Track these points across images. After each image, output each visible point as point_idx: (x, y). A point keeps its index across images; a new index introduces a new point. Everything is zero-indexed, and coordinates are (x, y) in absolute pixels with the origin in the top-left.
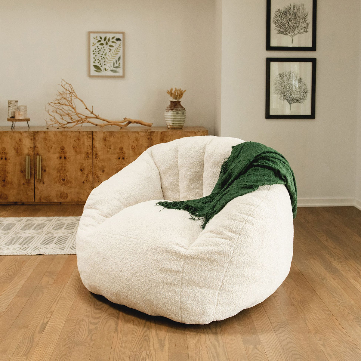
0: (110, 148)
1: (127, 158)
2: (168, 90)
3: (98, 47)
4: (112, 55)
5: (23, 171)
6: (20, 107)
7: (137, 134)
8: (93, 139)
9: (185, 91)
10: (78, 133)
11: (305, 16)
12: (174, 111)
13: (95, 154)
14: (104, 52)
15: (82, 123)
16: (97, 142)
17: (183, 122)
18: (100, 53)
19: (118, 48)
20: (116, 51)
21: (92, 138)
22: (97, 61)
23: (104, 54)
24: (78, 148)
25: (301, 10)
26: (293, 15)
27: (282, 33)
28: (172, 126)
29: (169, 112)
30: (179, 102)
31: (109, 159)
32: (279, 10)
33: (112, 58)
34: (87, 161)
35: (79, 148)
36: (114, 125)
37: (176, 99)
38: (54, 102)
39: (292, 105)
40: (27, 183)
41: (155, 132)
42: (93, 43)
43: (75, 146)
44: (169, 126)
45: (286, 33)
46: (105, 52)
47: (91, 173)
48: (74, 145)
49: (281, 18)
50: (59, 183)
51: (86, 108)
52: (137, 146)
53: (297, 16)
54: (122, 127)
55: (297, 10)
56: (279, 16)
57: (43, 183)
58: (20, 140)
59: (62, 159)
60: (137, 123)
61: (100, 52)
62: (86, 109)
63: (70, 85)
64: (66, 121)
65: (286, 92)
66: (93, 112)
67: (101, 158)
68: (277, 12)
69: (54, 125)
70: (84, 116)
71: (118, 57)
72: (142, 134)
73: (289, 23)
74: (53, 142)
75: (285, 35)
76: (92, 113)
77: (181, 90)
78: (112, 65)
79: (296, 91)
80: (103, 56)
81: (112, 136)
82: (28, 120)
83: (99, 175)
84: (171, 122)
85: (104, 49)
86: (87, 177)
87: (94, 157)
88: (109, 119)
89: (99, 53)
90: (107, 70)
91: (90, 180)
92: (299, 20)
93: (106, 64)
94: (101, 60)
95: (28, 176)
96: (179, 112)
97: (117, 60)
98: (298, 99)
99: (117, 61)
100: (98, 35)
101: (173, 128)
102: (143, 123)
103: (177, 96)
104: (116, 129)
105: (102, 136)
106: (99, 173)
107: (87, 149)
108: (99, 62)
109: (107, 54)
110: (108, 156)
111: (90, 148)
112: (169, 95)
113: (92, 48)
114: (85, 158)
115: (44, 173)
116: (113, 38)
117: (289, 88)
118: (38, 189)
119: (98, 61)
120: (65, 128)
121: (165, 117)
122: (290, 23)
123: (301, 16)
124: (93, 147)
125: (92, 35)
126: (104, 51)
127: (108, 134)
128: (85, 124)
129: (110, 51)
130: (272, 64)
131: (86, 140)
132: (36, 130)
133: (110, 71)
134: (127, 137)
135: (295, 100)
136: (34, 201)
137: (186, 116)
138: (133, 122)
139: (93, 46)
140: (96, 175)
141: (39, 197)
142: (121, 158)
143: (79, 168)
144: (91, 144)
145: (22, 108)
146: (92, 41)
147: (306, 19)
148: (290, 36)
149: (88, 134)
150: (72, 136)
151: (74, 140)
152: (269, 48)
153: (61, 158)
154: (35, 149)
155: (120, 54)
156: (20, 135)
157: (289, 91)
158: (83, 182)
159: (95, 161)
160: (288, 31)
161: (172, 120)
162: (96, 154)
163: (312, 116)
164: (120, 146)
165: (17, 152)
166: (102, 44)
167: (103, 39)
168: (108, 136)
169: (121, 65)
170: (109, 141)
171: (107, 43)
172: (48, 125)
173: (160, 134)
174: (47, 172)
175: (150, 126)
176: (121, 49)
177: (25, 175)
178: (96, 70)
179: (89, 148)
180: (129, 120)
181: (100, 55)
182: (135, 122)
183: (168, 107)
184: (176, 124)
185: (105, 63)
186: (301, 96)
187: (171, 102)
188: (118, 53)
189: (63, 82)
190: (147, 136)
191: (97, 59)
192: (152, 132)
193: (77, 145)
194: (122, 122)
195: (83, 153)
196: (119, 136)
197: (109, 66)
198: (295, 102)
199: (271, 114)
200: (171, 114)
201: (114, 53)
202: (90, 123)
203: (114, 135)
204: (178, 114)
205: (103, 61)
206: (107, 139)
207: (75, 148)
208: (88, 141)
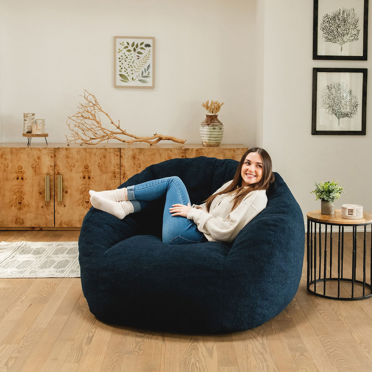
0: (140, 167)
2: (203, 103)
3: (124, 54)
4: (141, 63)
5: (42, 193)
6: (37, 121)
7: (170, 152)
8: (121, 156)
9: (223, 104)
10: (104, 150)
11: (356, 22)
12: (210, 126)
13: (122, 174)
14: (131, 59)
15: (108, 139)
16: (125, 160)
17: (220, 139)
19: (147, 55)
20: (145, 59)
21: (119, 156)
22: (124, 70)
23: (131, 61)
24: (104, 166)
25: (351, 16)
26: (342, 20)
27: (330, 40)
28: (208, 142)
29: (205, 127)
30: (216, 116)
32: (327, 15)
33: (141, 67)
34: (113, 181)
37: (212, 113)
38: (76, 115)
39: (340, 119)
40: (46, 205)
41: (190, 150)
42: (119, 50)
43: (100, 165)
44: (204, 143)
45: (335, 41)
46: (133, 59)
49: (329, 24)
50: (82, 205)
51: (112, 123)
53: (346, 22)
54: (152, 143)
55: (347, 15)
56: (327, 21)
57: (65, 206)
58: (39, 158)
59: (86, 178)
60: (168, 139)
61: (127, 59)
63: (93, 96)
64: (89, 136)
65: (334, 106)
68: (325, 18)
69: (77, 141)
70: (109, 131)
71: (147, 65)
72: (176, 151)
73: (337, 30)
74: (76, 160)
75: (333, 42)
76: (118, 128)
77: (218, 103)
78: (140, 75)
79: (345, 104)
80: (131, 64)
81: (142, 154)
82: (46, 136)
84: (207, 138)
85: (132, 56)
87: (122, 177)
88: (138, 135)
89: (126, 61)
90: (135, 79)
92: (349, 26)
94: (128, 68)
95: (47, 198)
96: (216, 127)
98: (347, 114)
99: (146, 70)
100: (125, 41)
101: (210, 145)
102: (175, 140)
103: (214, 109)
104: (146, 145)
105: (131, 153)
108: (126, 70)
109: (135, 62)
111: (118, 167)
112: (205, 109)
113: (118, 55)
114: (111, 178)
115: (65, 195)
116: (142, 44)
117: (337, 101)
118: (59, 213)
119: (125, 70)
120: (89, 144)
121: (200, 133)
122: (339, 29)
123: (351, 22)
124: (121, 166)
125: (119, 41)
127: (138, 151)
128: (111, 141)
129: (138, 59)
130: (319, 74)
131: (113, 158)
132: (57, 147)
133: (138, 81)
134: (158, 155)
135: (344, 114)
136: (53, 226)
137: (224, 132)
139: (119, 52)
141: (59, 221)
144: (119, 163)
145: (39, 122)
146: (118, 47)
147: (357, 26)
148: (339, 43)
149: (115, 151)
150: (97, 153)
151: (99, 158)
152: (316, 57)
153: (84, 178)
154: (56, 168)
155: (150, 62)
156: (39, 152)
157: (337, 104)
159: (123, 182)
160: (336, 39)
161: (208, 136)
162: (124, 174)
163: (363, 132)
165: (35, 171)
166: (129, 51)
167: (131, 44)
168: (137, 154)
169: (151, 75)
170: (138, 160)
171: (135, 50)
172: (68, 141)
173: (196, 152)
174: (68, 194)
175: (183, 143)
176: (151, 56)
177: (44, 197)
178: (122, 79)
179: (116, 166)
180: (160, 136)
181: (127, 63)
182: (166, 138)
183: (204, 122)
184: (213, 140)
185: (133, 72)
186: (351, 110)
187: (207, 116)
188: (147, 61)
189: (86, 92)
190: (181, 154)
191: (124, 67)
192: (186, 149)
193: (103, 164)
194: (152, 138)
195: (109, 173)
196: (150, 153)
197: (137, 75)
198: (344, 117)
199: (318, 129)
200: (207, 130)
201: (143, 61)
202: (116, 139)
203: (144, 153)
204: (214, 130)
205: (131, 70)
206: (136, 157)
207: (100, 167)
208: (115, 159)
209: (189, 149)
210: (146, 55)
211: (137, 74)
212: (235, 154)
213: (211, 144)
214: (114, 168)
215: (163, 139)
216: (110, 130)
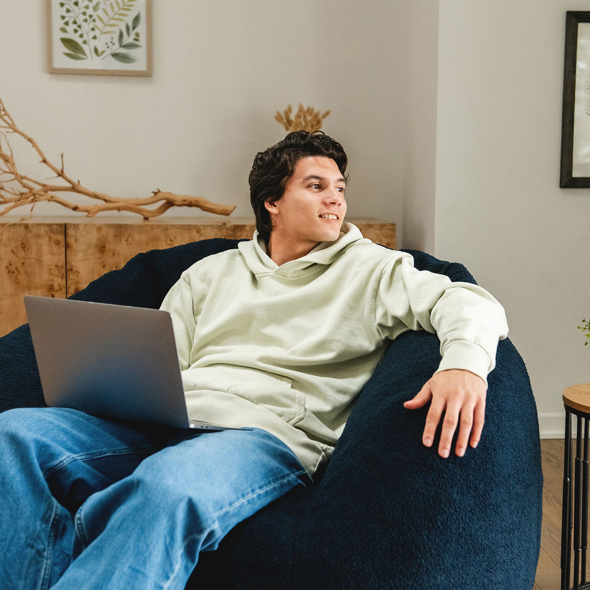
2: (278, 113)
4: (116, 9)
7: (194, 234)
8: (67, 246)
9: (327, 113)
10: (23, 229)
16: (80, 256)
18: (80, 4)
21: (63, 244)
22: (71, 28)
23: (91, 5)
24: (22, 270)
33: (116, 19)
35: (26, 272)
41: (247, 228)
43: (13, 268)
46: (95, 1)
48: (11, 265)
51: (44, 161)
54: (147, 215)
60: (190, 205)
62: (43, 164)
66: (62, 172)
70: (36, 183)
71: (132, 16)
72: (211, 233)
76: (59, 175)
77: (315, 111)
78: (116, 40)
80: (90, 12)
81: (124, 240)
88: (111, 194)
89: (76, 4)
90: (103, 52)
93: (98, 37)
94: (84, 25)
97: (131, 27)
99: (131, 29)
102: (207, 206)
104: (132, 218)
105: (93, 237)
107: (51, 274)
108: (78, 29)
109: (101, 6)
111: (59, 272)
119: (75, 26)
124: (67, 270)
127: (111, 232)
128: (43, 206)
130: (583, 28)
131: (46, 249)
133: (110, 57)
134: (166, 241)
138: (180, 203)
144: (62, 262)
149: (52, 232)
151: (9, 249)
155: (139, 7)
162: (77, 290)
168: (111, 239)
169: (143, 41)
170: (114, 254)
175: (226, 213)
178: (68, 51)
179: (55, 271)
180: (167, 196)
181: (80, 9)
182: (184, 203)
185: (97, 33)
188: (131, 6)
191: (72, 20)
192: (238, 226)
193: (19, 265)
194: (147, 202)
195: (37, 288)
196: (144, 237)
197: (106, 41)
199: (576, 174)
201: (121, 6)
202: (56, 201)
203: (129, 236)
205: (90, 28)
206: (108, 246)
207: (13, 272)
208: (53, 254)
209: (243, 227)
211: (107, 38)
214: (52, 277)
215: (177, 203)
216: (39, 181)
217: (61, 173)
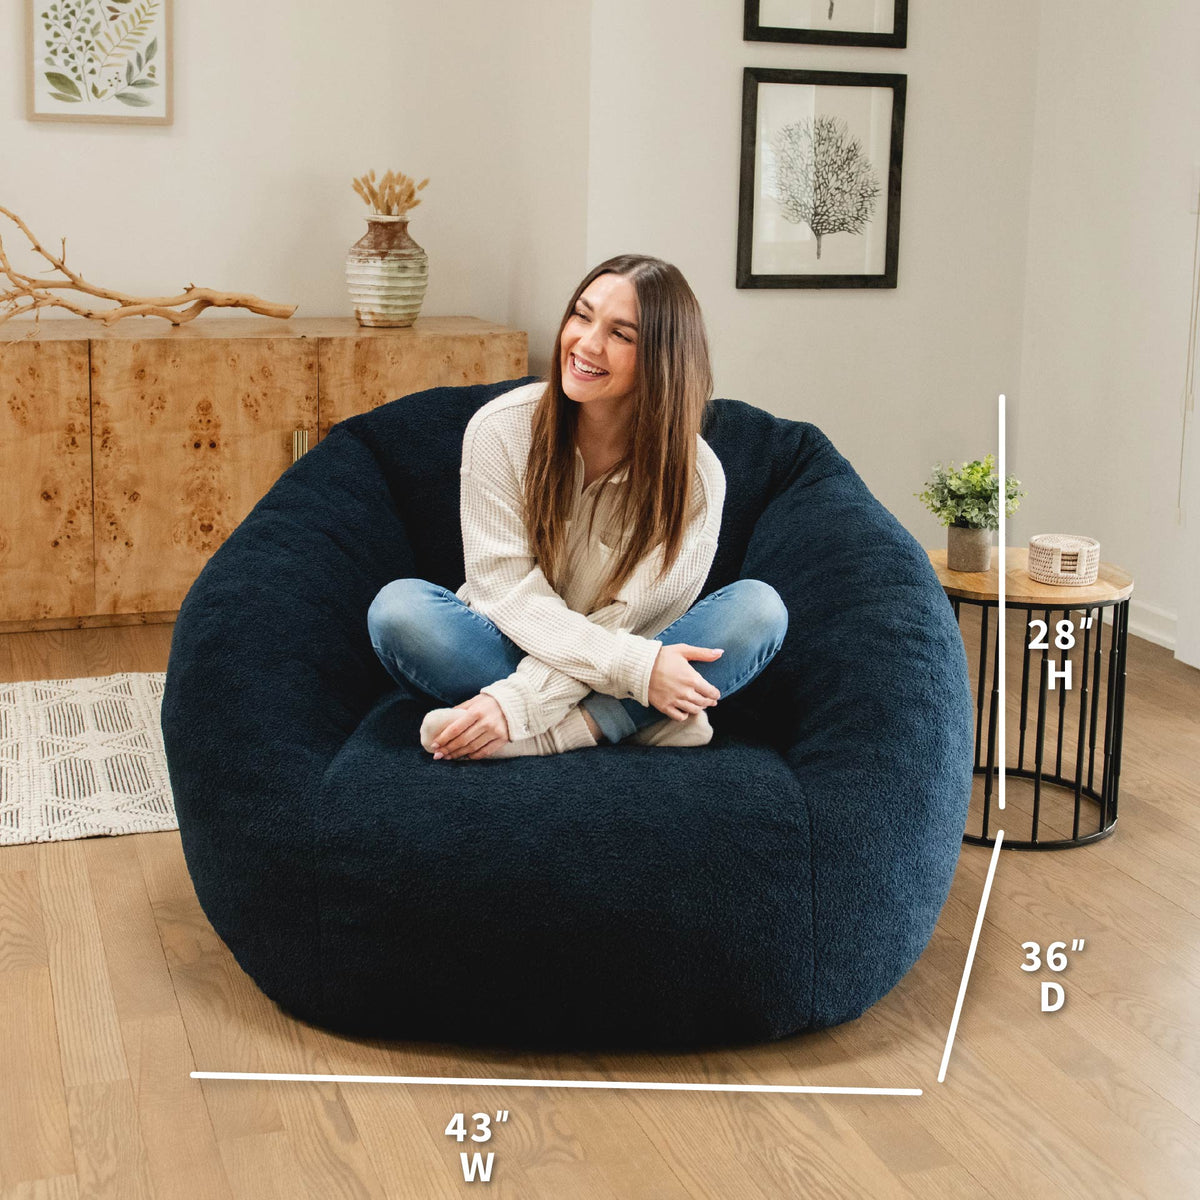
0: (162, 408)
1: (226, 444)
2: (356, 180)
4: (123, 33)
7: (265, 351)
8: (92, 370)
9: (425, 183)
10: (30, 350)
12: (389, 261)
13: (98, 431)
14: (87, 21)
15: (34, 306)
16: (110, 383)
17: (418, 302)
18: (73, 25)
19: (147, 6)
20: (137, 20)
21: (86, 368)
22: (60, 59)
23: (88, 27)
24: (31, 407)
28: (382, 315)
29: (371, 263)
30: (404, 225)
31: (159, 450)
33: (122, 47)
34: (68, 457)
35: (37, 408)
36: (153, 312)
37: (389, 212)
39: (824, 238)
41: (334, 342)
43: (18, 402)
44: (366, 318)
46: (94, 20)
47: (85, 505)
48: (15, 399)
51: (38, 249)
52: (265, 395)
54: (177, 320)
60: (236, 304)
61: (72, 19)
62: (36, 252)
65: (806, 194)
66: (63, 263)
67: (125, 444)
70: (24, 277)
71: (146, 41)
72: (286, 349)
76: (58, 267)
78: (123, 77)
79: (838, 189)
80: (86, 36)
81: (170, 361)
83: (118, 513)
84: (376, 301)
85: (90, 7)
86: (71, 522)
87: (98, 442)
88: (126, 291)
89: (68, 25)
90: (104, 92)
91: (82, 532)
93: (97, 70)
94: (78, 54)
96: (410, 264)
97: (143, 57)
98: (844, 219)
99: (144, 61)
101: (386, 324)
102: (259, 306)
103: (394, 201)
105: (128, 359)
106: (118, 504)
107: (70, 409)
108: (70, 60)
109: (103, 28)
110: (152, 438)
111: (82, 407)
112: (362, 199)
114: (59, 448)
117: (817, 178)
119: (66, 56)
124: (93, 403)
126: (89, 15)
127: (153, 350)
128: (46, 312)
129: (113, 18)
130: (765, 90)
131: (63, 376)
133: (115, 99)
134: (227, 361)
135: (835, 221)
137: (429, 281)
138: (220, 303)
140: (107, 512)
142: (205, 445)
143: (38, 487)
144: (86, 392)
149: (73, 352)
150: (6, 362)
151: (13, 376)
152: (754, 31)
155: (156, 30)
157: (816, 189)
158: (56, 544)
159: (101, 460)
161: (383, 293)
162: (106, 431)
163: (887, 280)
164: (199, 398)
169: (160, 76)
170: (156, 380)
173: (353, 349)
175: (285, 316)
176: (160, 11)
178: (55, 90)
179: (76, 405)
180: (204, 293)
181: (73, 33)
182: (228, 302)
183: (365, 243)
184: (396, 307)
185: (95, 65)
186: (855, 209)
187: (374, 225)
188: (145, 28)
190: (303, 357)
191: (62, 47)
192: (323, 339)
193: (27, 399)
194: (178, 301)
195: (52, 430)
196: (197, 357)
197: (108, 76)
198: (835, 231)
199: (756, 271)
200: (379, 273)
201: (130, 28)
202: (63, 306)
203: (176, 356)
204: (403, 272)
205: (87, 59)
206: (147, 370)
207: (18, 408)
208: (72, 382)
209: (330, 339)
210: (143, 7)
211: (110, 73)
212: (484, 354)
213: (391, 318)
214: (72, 414)
215: (217, 302)
217: (60, 264)
